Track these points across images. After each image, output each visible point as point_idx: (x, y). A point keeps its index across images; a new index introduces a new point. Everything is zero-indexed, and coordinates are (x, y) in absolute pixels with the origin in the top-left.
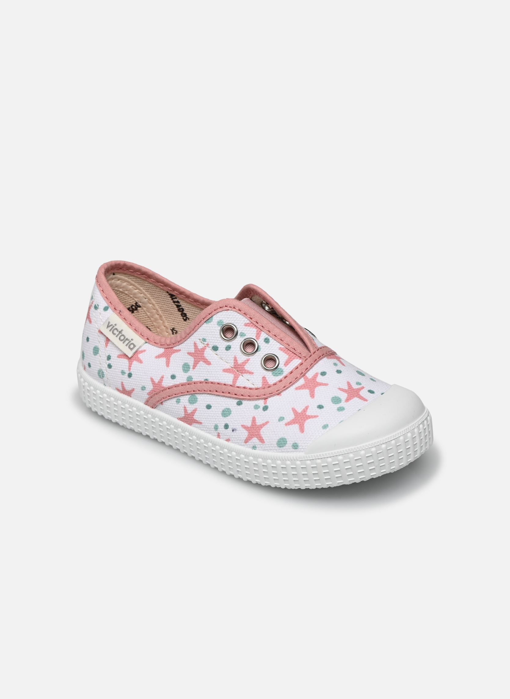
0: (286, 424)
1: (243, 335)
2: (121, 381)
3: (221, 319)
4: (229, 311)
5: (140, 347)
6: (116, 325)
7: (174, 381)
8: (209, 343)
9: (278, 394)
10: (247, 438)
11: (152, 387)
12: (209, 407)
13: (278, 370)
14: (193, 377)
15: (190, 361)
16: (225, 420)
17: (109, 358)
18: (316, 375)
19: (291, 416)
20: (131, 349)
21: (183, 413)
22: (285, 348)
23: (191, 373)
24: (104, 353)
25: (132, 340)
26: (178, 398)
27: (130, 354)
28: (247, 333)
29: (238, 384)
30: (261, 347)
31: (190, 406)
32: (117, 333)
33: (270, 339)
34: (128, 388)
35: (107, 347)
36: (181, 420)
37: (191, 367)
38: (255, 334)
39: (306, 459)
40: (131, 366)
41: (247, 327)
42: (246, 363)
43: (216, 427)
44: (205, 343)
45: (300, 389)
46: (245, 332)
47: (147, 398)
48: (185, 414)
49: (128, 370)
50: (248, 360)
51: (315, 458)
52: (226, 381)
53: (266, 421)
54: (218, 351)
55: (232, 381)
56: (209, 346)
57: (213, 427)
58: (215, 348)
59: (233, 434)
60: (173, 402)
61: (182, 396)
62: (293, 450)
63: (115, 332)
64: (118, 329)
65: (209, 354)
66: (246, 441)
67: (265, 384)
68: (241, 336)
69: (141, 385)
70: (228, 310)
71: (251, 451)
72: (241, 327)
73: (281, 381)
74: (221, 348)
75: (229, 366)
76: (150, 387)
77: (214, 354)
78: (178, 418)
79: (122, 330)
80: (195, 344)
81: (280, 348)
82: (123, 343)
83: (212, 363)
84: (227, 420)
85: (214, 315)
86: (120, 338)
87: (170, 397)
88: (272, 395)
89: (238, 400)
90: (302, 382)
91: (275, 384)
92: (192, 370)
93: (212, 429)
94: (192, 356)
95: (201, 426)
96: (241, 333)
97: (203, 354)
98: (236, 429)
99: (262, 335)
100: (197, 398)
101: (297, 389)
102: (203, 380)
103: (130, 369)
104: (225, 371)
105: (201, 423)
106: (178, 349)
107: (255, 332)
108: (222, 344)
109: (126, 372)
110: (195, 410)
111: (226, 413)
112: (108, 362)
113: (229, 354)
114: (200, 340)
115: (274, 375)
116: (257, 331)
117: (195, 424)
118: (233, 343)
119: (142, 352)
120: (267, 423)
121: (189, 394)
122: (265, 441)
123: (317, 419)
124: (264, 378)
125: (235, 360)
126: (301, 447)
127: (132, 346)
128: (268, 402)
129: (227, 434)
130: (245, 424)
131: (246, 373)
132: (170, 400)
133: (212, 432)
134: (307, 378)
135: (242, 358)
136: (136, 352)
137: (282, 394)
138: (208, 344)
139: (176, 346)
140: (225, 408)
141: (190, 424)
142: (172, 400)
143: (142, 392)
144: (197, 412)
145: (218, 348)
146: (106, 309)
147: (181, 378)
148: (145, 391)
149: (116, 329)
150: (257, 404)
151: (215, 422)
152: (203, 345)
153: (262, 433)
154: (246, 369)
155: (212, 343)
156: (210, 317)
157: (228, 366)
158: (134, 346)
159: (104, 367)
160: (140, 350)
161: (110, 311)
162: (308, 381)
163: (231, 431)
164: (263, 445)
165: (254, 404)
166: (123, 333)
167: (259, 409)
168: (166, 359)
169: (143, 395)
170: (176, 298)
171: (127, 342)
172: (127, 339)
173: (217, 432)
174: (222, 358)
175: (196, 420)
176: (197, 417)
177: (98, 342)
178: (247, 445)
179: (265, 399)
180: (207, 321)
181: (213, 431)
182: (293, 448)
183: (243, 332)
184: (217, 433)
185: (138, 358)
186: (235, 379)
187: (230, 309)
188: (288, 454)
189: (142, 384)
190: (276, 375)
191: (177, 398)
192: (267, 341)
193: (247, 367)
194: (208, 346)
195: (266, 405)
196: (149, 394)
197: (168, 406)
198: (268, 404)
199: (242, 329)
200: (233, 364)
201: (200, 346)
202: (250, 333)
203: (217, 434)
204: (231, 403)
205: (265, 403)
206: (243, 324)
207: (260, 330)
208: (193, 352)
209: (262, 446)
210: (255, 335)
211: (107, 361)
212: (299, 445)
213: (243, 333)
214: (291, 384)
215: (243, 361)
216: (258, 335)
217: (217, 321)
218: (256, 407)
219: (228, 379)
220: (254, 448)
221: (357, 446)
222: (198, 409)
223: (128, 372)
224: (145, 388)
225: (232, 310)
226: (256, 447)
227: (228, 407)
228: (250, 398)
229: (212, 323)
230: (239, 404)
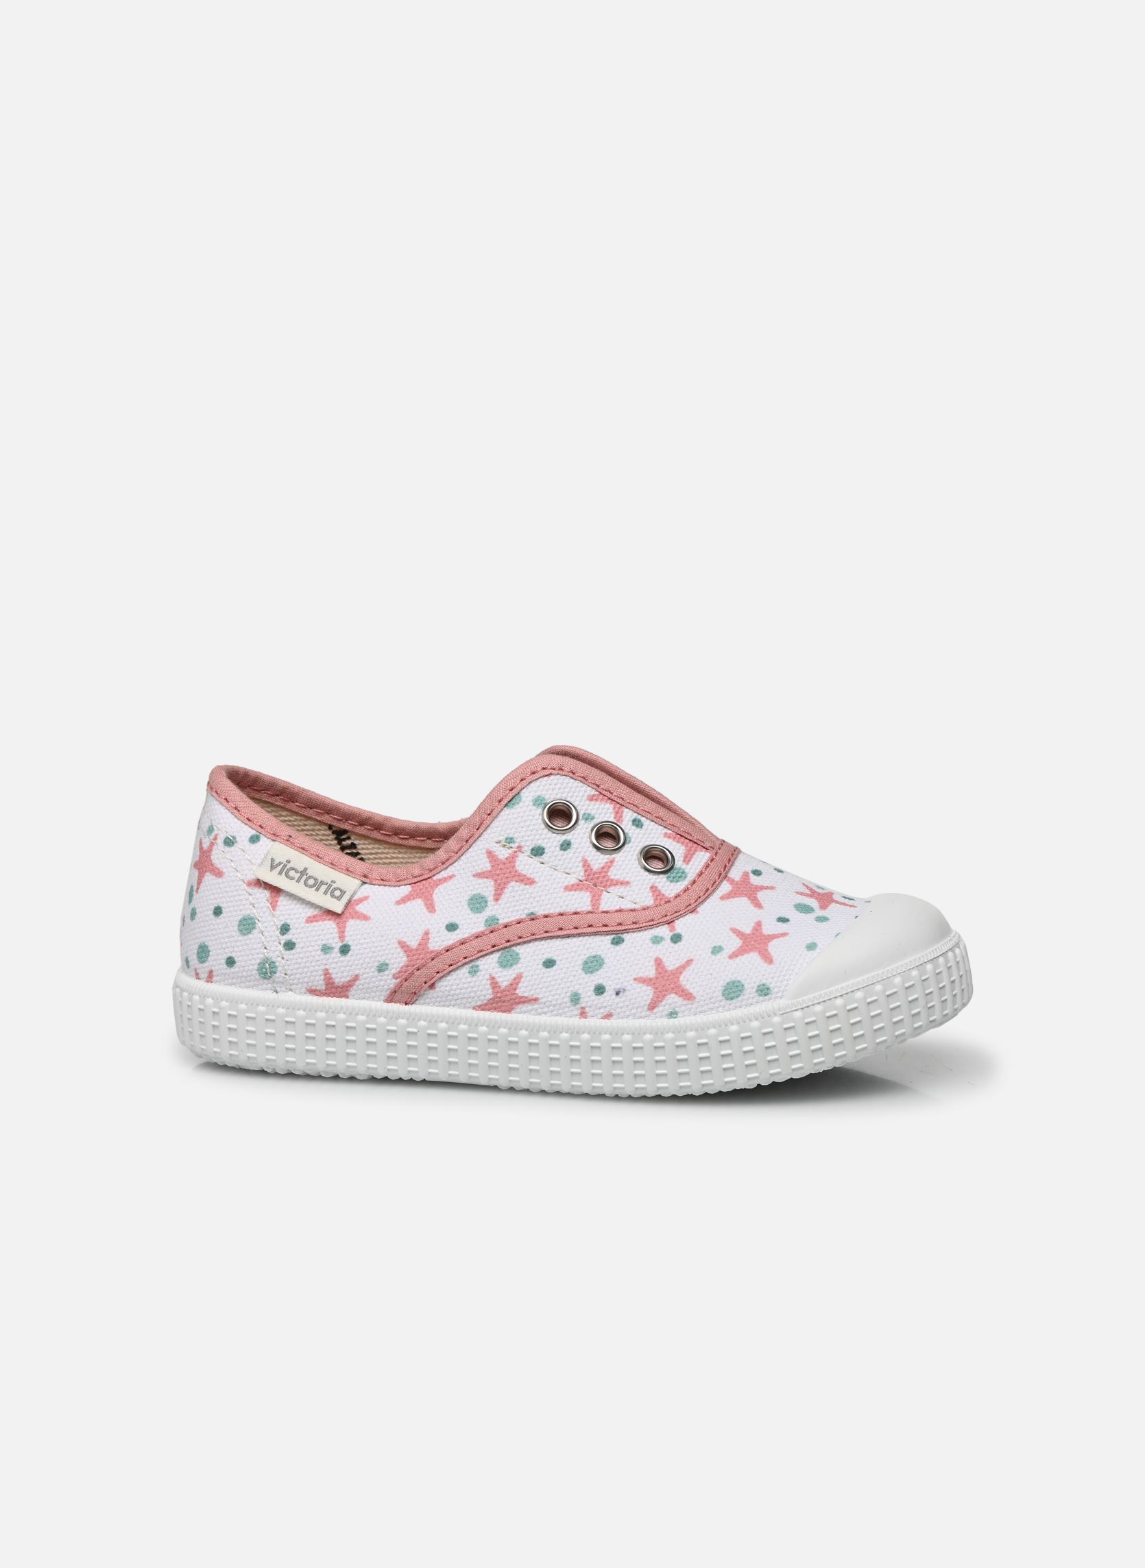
0: (731, 957)
1: (588, 817)
2: (322, 967)
3: (538, 793)
4: (552, 777)
5: (355, 893)
6: (289, 862)
7: (457, 935)
8: (522, 844)
9: (692, 912)
10: (652, 999)
11: (405, 959)
12: (549, 963)
13: (675, 871)
14: (498, 917)
15: (486, 888)
16: (592, 978)
17: (285, 929)
18: (746, 875)
19: (735, 943)
20: (339, 898)
21: (490, 991)
22: (674, 834)
23: (492, 909)
24: (272, 923)
25: (333, 882)
26: (473, 963)
27: (338, 907)
28: (596, 814)
29: (603, 907)
30: (630, 835)
31: (505, 973)
32: (297, 876)
33: (643, 819)
34: (340, 978)
35: (277, 909)
36: (483, 1010)
37: (491, 899)
38: (611, 813)
39: (794, 1009)
40: (343, 932)
41: (593, 802)
42: (609, 867)
43: (575, 999)
44: (512, 845)
45: (728, 898)
46: (593, 813)
47: (392, 986)
48: (493, 992)
49: (337, 940)
50: (612, 862)
51: (810, 1004)
52: (575, 906)
53: (685, 960)
54: (544, 855)
55: (588, 903)
56: (523, 850)
57: (567, 999)
58: (538, 852)
59: (618, 999)
60: (460, 976)
61: (481, 959)
62: (761, 998)
63: (292, 873)
64: (296, 867)
65: (525, 864)
66: (652, 1007)
67: (659, 898)
68: (586, 819)
69: (376, 961)
70: (551, 774)
71: (666, 1022)
72: (582, 803)
73: (686, 890)
74: (550, 848)
75: (574, 879)
76: (398, 960)
77: (535, 862)
78: (474, 1008)
79: (306, 869)
80: (490, 854)
81: (666, 834)
82: (317, 890)
83: (536, 879)
84: (598, 978)
85: (524, 788)
86: (305, 884)
87: (453, 967)
88: (678, 914)
89: (613, 936)
90: (725, 887)
91: (677, 896)
92: (493, 903)
93: (566, 1003)
94: (487, 878)
95: (536, 1006)
96: (585, 814)
97: (514, 867)
98: (624, 989)
99: (624, 814)
100: (517, 954)
101: (722, 898)
102: (524, 916)
103: (342, 937)
104: (569, 888)
105: (536, 1000)
106: (446, 876)
107: (611, 810)
108: (551, 841)
109: (333, 945)
110: (518, 978)
111: (593, 964)
112: (284, 938)
113: (570, 855)
114: (498, 842)
115: (671, 882)
116: (614, 808)
117: (520, 1006)
118: (573, 835)
119: (361, 900)
120: (689, 962)
121: (498, 950)
122: (695, 994)
123: (787, 938)
124: (654, 889)
125: (586, 864)
126: (776, 990)
127: (337, 893)
128: (676, 927)
129: (605, 1004)
130: (641, 975)
131: (615, 885)
132: (452, 973)
133: (566, 1010)
134: (733, 880)
135: (598, 860)
136: (349, 901)
137: (698, 909)
138: (519, 847)
139: (440, 872)
140: (587, 956)
141: (508, 1011)
142: (458, 972)
143: (380, 977)
144: (522, 980)
145: (544, 849)
146: (254, 839)
147: (472, 924)
148: (386, 972)
149: (293, 869)
150: (656, 934)
151: (572, 989)
152: (510, 851)
153: (684, 983)
154: (612, 877)
155: (528, 844)
156: (514, 794)
157: (572, 880)
158: (343, 892)
159: (276, 951)
160: (356, 897)
161: (264, 841)
162: (737, 884)
163: (614, 996)
164: (693, 1004)
165: (650, 936)
166: (310, 872)
167: (663, 943)
168: (424, 901)
169: (382, 983)
170: (349, 838)
171: (324, 888)
172: (322, 883)
173: (578, 1006)
174: (556, 866)
175: (523, 997)
176: (523, 989)
177: (251, 907)
178: (656, 1013)
179: (669, 923)
180: (509, 804)
181: (569, 1007)
182: (760, 995)
183: (589, 812)
184: (578, 1010)
185: (357, 912)
186: (596, 900)
187: (553, 771)
188: (749, 1008)
189: (379, 958)
190: (675, 880)
191: (470, 965)
192: (637, 824)
193: (614, 874)
194: (520, 851)
195: (676, 932)
196: (395, 977)
197: (447, 988)
198: (678, 930)
199: (584, 808)
200: (582, 874)
201: (503, 854)
202: (604, 812)
203: (578, 1012)
204: (600, 945)
205: (673, 929)
206: (585, 798)
207: (618, 805)
208: (489, 868)
209: (690, 1006)
210: (613, 815)
211: (281, 937)
212: (772, 986)
213: (589, 815)
214: (708, 893)
215: (602, 865)
216: (618, 815)
217: (530, 798)
218: (657, 940)
219: (581, 901)
220: (673, 1014)
221: (887, 969)
222: (524, 975)
223: (340, 944)
224: (387, 965)
225: (558, 774)
226: (676, 1013)
227: (594, 954)
228: (637, 927)
229: (521, 804)
230: (617, 942)
